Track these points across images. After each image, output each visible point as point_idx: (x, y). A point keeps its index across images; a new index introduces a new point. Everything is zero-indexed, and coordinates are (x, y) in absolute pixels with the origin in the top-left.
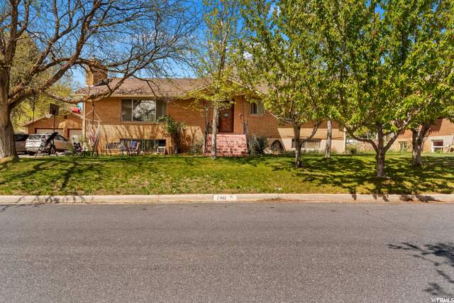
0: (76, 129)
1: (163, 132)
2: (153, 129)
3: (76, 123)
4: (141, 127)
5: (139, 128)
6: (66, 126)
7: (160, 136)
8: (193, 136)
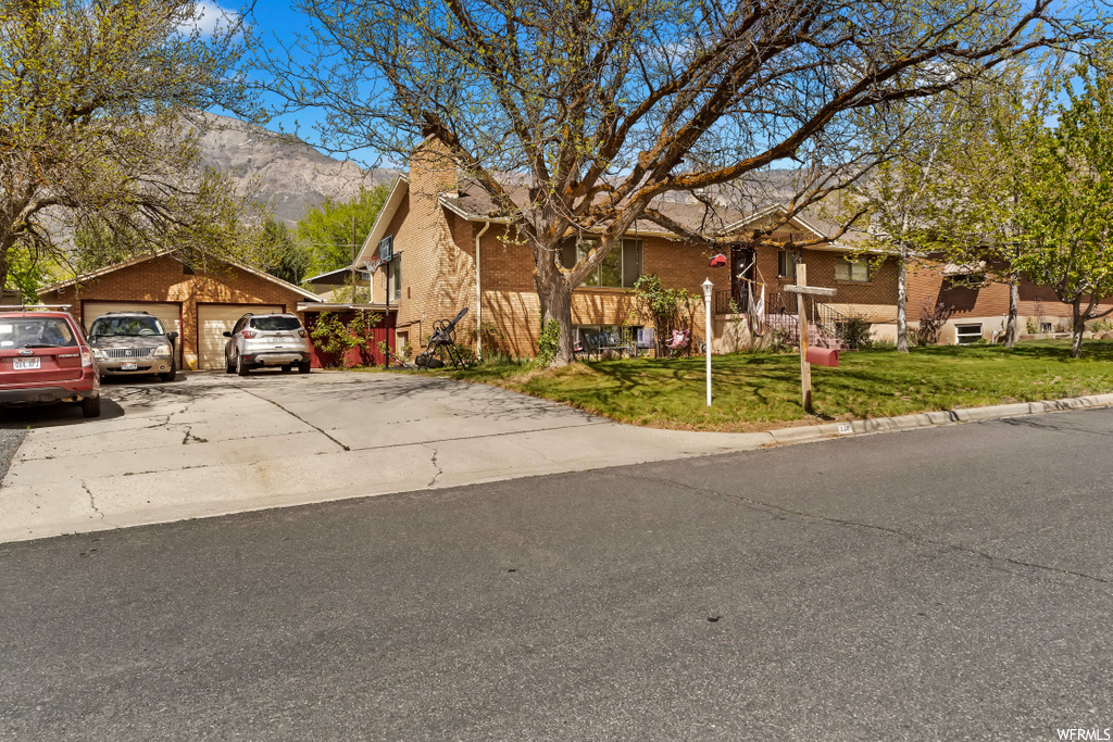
0: (224, 304)
1: (639, 311)
2: (619, 302)
3: (221, 287)
4: (597, 298)
5: (593, 301)
6: (192, 296)
7: (632, 321)
8: (692, 317)
